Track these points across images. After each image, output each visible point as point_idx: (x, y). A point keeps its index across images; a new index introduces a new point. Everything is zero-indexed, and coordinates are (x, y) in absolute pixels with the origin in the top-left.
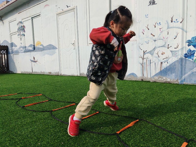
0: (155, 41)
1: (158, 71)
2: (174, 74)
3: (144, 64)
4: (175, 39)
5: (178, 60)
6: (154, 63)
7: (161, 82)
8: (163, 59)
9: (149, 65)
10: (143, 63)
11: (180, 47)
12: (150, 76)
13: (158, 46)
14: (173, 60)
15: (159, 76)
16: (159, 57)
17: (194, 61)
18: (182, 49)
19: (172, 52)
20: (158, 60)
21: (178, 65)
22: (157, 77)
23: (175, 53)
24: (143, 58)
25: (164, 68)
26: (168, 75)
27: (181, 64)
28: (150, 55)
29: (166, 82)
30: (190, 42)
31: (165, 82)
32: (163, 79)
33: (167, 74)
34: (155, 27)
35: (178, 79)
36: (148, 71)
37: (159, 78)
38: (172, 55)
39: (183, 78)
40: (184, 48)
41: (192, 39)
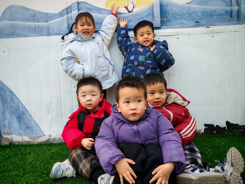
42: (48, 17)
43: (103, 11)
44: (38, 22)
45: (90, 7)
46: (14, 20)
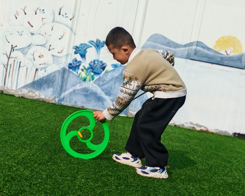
0: (33, 34)
1: (30, 81)
2: (51, 89)
3: (9, 67)
4: (60, 39)
5: (60, 69)
6: (25, 68)
7: (32, 98)
8: (40, 65)
9: (16, 69)
10: (9, 64)
11: (65, 53)
12: (17, 87)
13: (36, 44)
14: (53, 68)
15: (30, 89)
16: (34, 60)
17: (78, 75)
18: (67, 55)
19: (54, 57)
20: (32, 65)
21: (59, 77)
22: (26, 90)
23: (57, 60)
24: (8, 56)
25: (39, 78)
26: (43, 90)
27: (63, 76)
28: (22, 54)
29: (39, 99)
30: (77, 49)
31: (37, 99)
32: (34, 95)
33: (43, 87)
34: (36, 14)
35: (56, 97)
36: (13, 78)
37: (29, 92)
38: (54, 61)
39: (62, 96)
40: (70, 55)
41: (80, 46)
42: (177, 46)
43: (211, 50)
44: (170, 47)
45: (204, 46)
46: (156, 43)
